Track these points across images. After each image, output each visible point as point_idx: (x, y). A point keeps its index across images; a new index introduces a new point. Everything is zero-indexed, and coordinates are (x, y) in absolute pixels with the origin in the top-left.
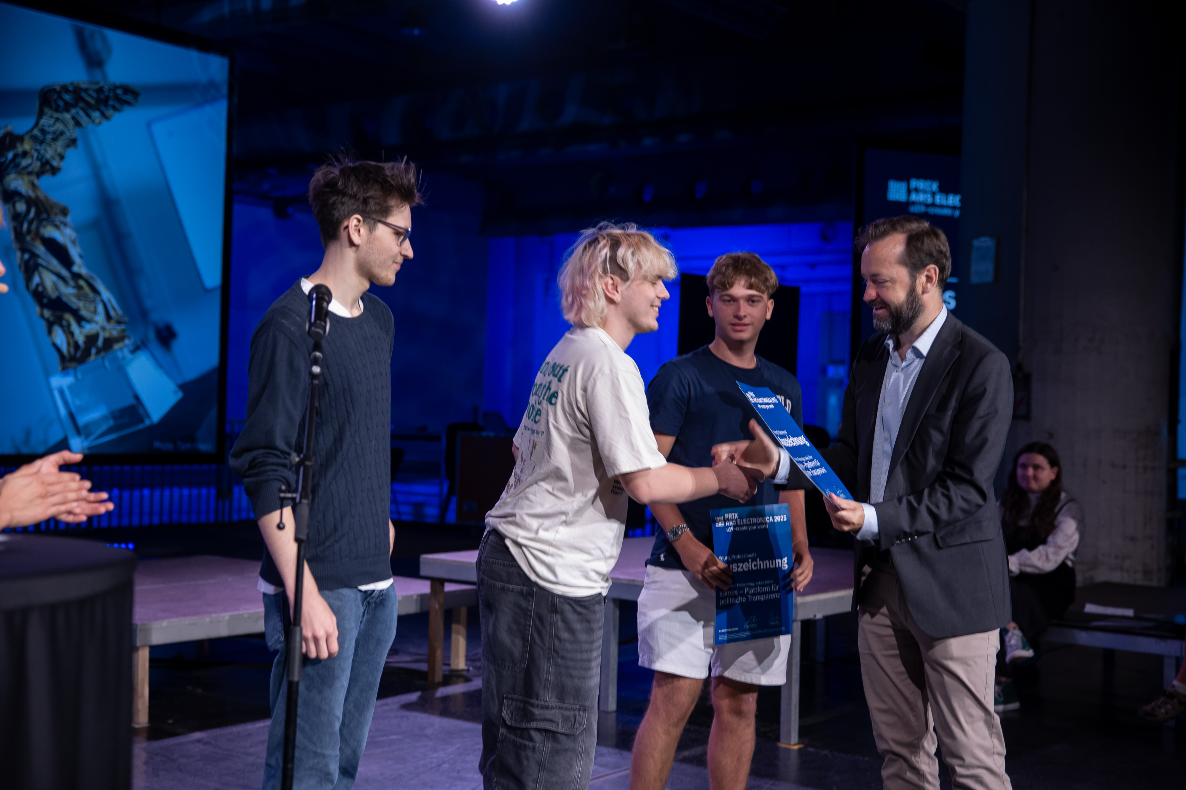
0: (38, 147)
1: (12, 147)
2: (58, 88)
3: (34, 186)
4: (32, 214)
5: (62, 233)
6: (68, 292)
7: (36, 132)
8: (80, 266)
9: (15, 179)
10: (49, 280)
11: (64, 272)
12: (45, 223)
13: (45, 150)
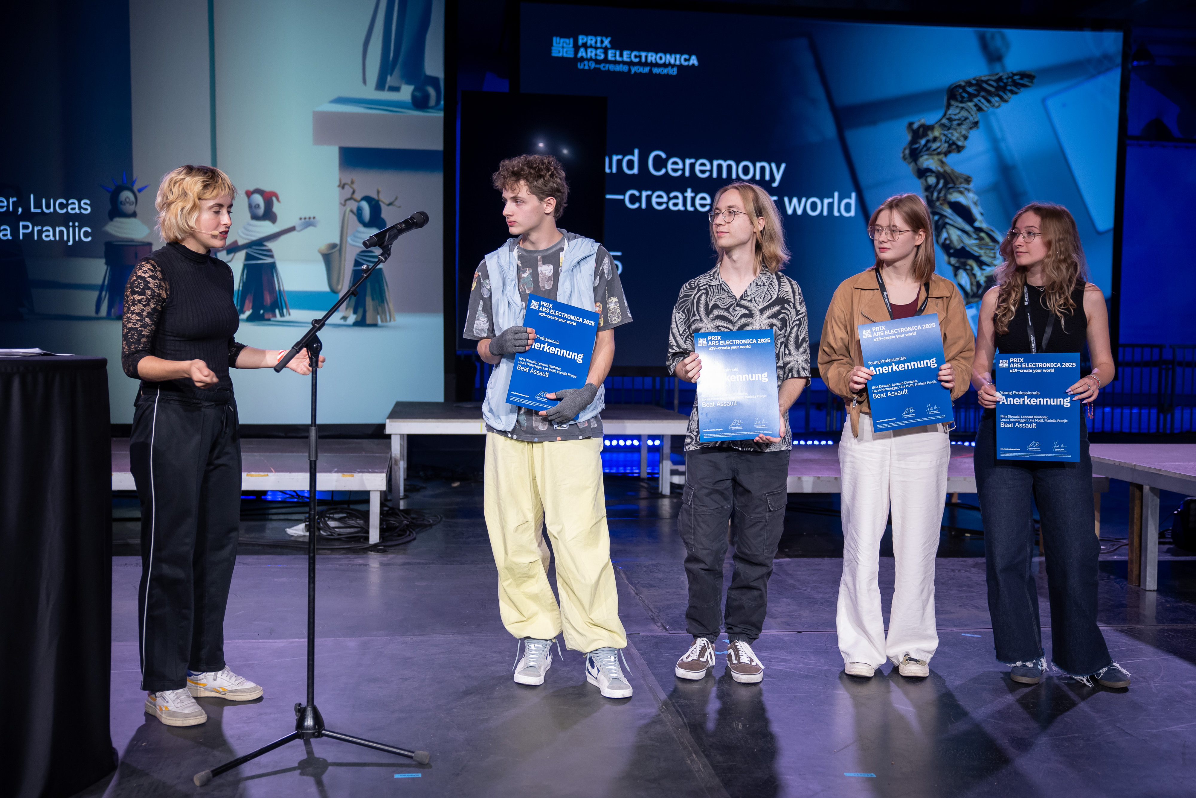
0: (946, 132)
1: (925, 135)
2: (963, 84)
3: (942, 162)
4: (941, 185)
5: (966, 197)
6: (971, 243)
7: (944, 121)
8: (981, 222)
9: (927, 159)
10: (954, 235)
11: (968, 228)
12: (951, 190)
13: (952, 133)
